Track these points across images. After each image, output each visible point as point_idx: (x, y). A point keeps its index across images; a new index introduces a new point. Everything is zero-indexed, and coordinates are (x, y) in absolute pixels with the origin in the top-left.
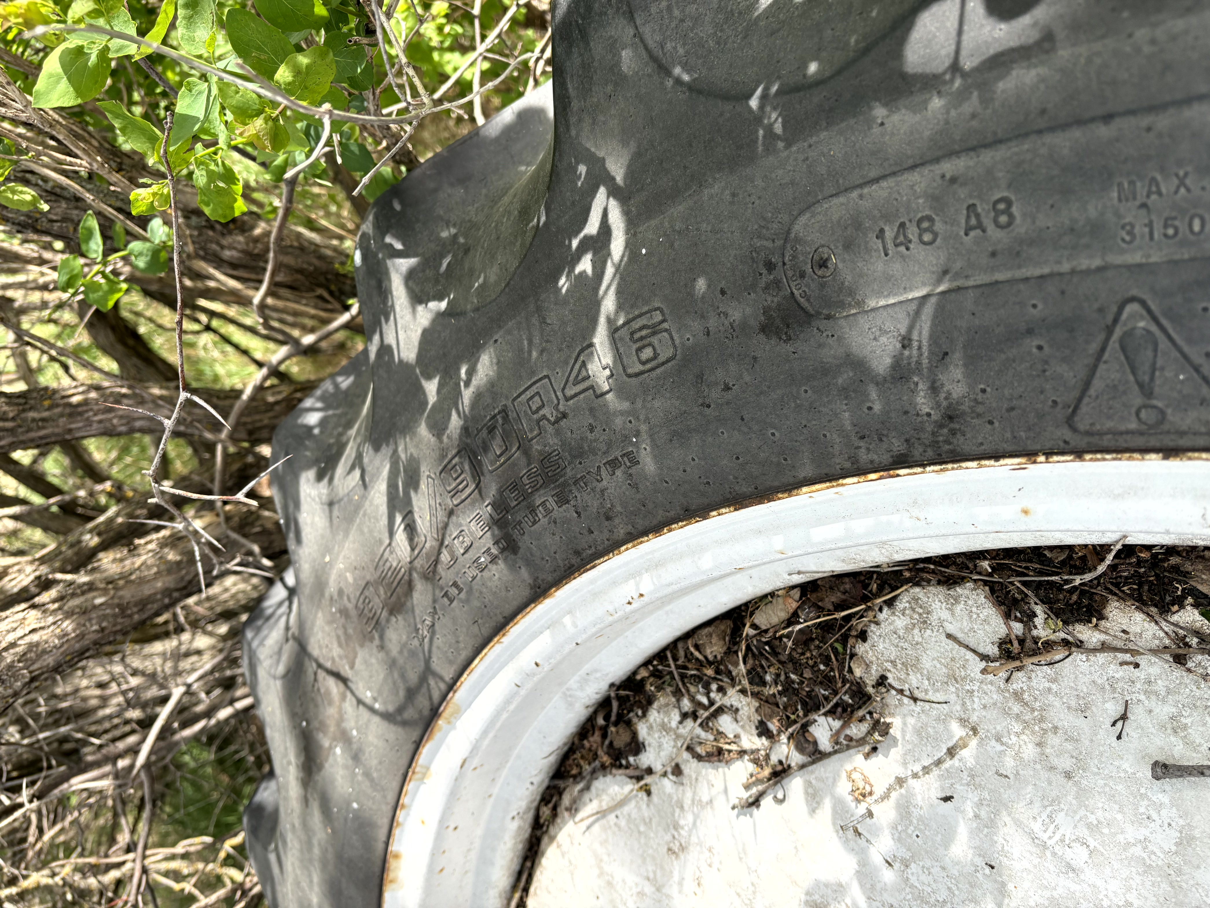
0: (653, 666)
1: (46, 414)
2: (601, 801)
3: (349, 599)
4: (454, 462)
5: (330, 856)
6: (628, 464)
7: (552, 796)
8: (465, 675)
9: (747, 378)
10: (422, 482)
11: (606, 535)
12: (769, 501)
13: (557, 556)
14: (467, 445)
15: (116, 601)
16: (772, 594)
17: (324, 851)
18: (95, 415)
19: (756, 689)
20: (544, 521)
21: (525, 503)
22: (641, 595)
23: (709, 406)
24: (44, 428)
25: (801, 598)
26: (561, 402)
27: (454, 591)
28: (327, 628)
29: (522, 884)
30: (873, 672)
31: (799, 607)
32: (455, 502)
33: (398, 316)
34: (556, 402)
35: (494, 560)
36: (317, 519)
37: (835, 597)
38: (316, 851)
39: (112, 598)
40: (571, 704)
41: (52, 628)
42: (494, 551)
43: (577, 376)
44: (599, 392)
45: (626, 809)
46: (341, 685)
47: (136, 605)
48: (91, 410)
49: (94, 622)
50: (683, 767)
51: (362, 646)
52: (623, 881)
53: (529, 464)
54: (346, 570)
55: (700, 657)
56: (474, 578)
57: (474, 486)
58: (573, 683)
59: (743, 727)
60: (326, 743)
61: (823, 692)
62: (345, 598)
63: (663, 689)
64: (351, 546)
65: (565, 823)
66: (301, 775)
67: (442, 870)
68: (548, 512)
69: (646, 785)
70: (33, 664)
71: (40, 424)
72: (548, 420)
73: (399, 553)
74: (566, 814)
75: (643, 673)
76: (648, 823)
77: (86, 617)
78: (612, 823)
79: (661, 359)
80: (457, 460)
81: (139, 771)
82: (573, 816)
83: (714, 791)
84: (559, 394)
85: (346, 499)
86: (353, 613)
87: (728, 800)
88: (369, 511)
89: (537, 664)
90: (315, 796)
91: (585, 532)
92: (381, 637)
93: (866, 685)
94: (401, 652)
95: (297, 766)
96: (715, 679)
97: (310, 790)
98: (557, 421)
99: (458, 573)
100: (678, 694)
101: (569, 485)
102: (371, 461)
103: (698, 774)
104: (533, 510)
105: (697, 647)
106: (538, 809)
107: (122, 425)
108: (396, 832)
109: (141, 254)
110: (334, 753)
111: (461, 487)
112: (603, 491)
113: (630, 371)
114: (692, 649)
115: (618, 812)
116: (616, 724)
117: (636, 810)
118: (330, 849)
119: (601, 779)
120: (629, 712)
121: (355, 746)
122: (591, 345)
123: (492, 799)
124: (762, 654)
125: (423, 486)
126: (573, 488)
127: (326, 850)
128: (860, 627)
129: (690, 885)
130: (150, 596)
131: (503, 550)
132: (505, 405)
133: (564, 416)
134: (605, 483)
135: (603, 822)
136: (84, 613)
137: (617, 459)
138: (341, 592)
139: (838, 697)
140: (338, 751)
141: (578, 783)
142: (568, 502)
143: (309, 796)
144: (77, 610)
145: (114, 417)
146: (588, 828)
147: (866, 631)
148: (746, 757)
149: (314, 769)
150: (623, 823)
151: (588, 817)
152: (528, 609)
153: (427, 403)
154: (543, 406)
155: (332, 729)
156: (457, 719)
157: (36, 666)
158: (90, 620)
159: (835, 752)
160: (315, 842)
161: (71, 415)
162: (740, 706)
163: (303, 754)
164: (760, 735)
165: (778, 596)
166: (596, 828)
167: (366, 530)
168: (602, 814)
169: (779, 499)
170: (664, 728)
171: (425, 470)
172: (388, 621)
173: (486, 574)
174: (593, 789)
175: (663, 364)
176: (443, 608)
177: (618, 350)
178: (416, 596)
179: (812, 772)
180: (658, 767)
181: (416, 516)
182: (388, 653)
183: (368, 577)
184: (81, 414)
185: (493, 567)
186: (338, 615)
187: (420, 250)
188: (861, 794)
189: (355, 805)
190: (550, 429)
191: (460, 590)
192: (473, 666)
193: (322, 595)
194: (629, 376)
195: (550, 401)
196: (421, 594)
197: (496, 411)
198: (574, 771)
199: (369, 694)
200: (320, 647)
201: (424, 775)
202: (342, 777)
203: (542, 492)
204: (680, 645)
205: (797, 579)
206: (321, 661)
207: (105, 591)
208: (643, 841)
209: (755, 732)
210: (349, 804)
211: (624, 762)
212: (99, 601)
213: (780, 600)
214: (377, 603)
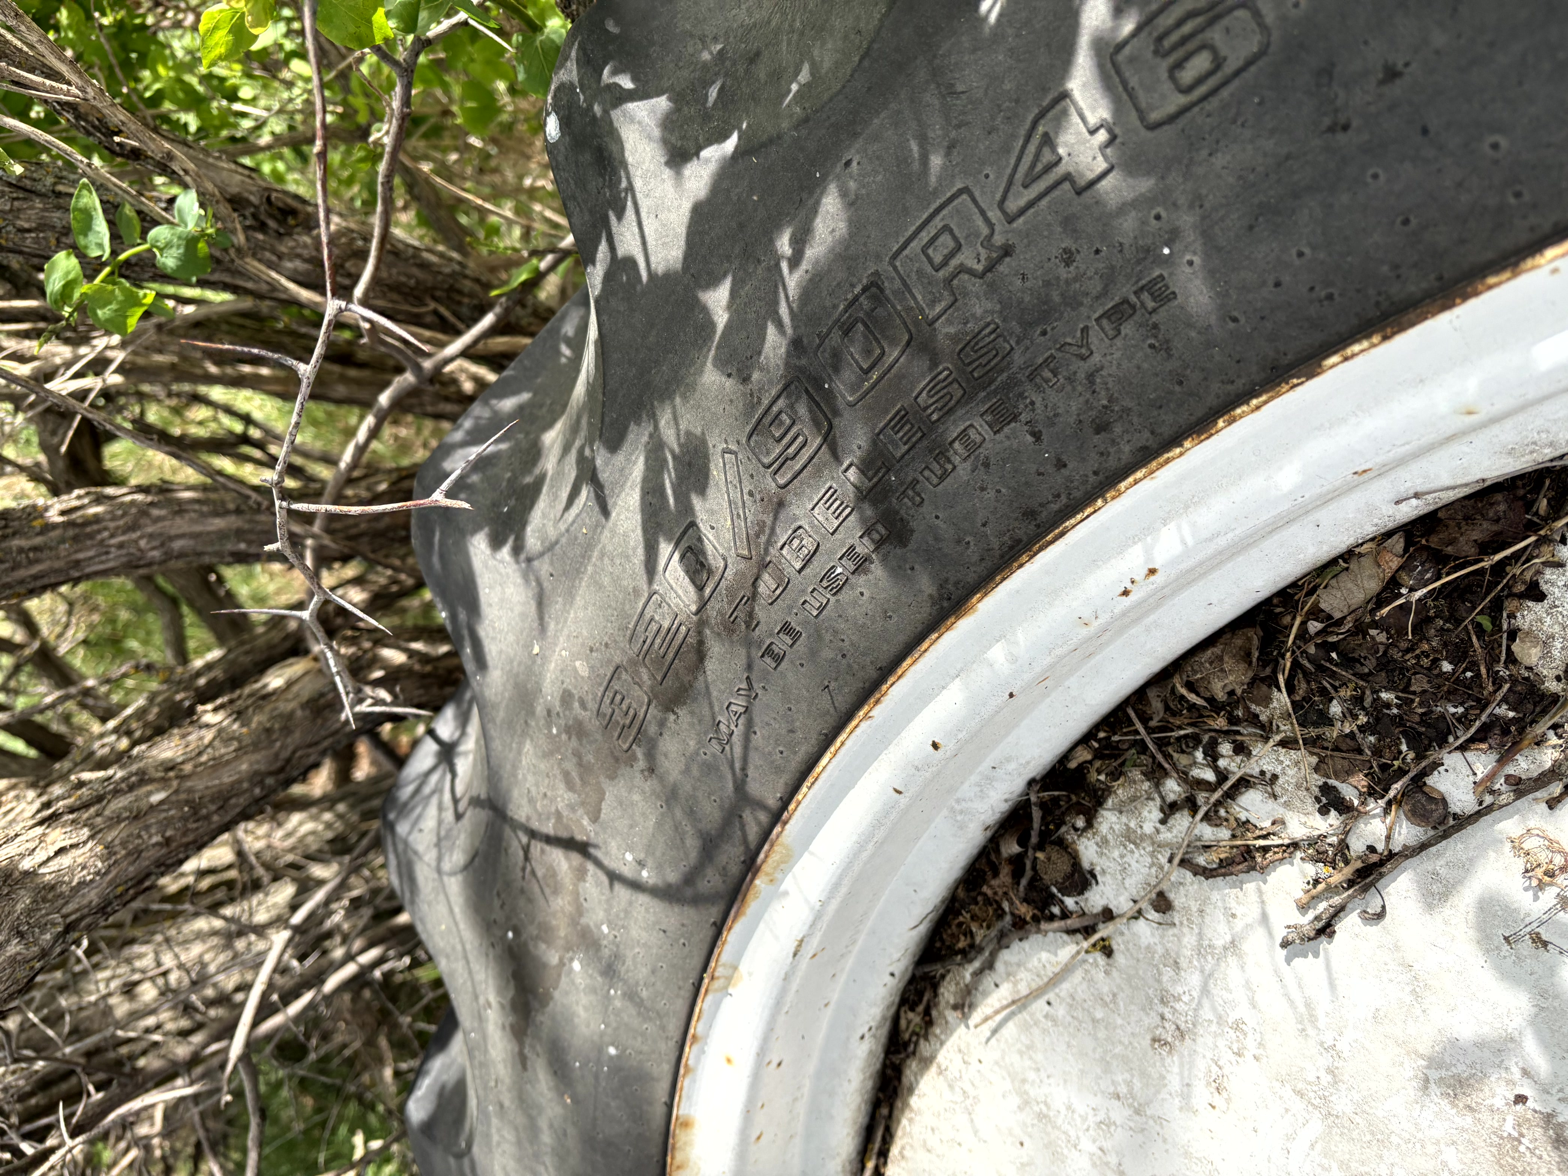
0: (1099, 741)
1: (38, 540)
2: (1015, 984)
3: (583, 705)
4: (775, 409)
5: (572, 1142)
6: (1151, 305)
7: (920, 994)
8: (804, 789)
9: (1439, 39)
10: (712, 466)
11: (1094, 461)
12: (1465, 297)
13: (988, 530)
14: (801, 370)
15: (183, 796)
16: (1348, 555)
17: (561, 1135)
18: (112, 536)
19: (1313, 732)
20: (963, 470)
21: (925, 443)
22: (1152, 571)
23: (1345, 128)
24: (37, 561)
25: (1406, 550)
26: (997, 228)
27: (782, 643)
28: (543, 766)
29: (877, 1145)
30: (1556, 653)
31: (1401, 568)
32: (782, 481)
33: (639, 196)
34: (985, 231)
35: (861, 566)
36: (510, 590)
37: (1479, 532)
38: (547, 1138)
39: (176, 792)
40: (962, 827)
41: (90, 844)
42: (864, 548)
43: (1033, 165)
44: (1082, 183)
45: (1065, 987)
46: (576, 858)
47: (212, 801)
48: (106, 529)
49: (153, 831)
50: (1171, 896)
51: (612, 777)
52: (1069, 1108)
53: (934, 364)
54: (574, 657)
55: (1199, 701)
56: (822, 609)
57: (818, 440)
58: (967, 789)
59: (1286, 805)
60: (553, 958)
61: (1452, 710)
62: (576, 705)
63: (1121, 774)
64: (581, 615)
65: (949, 1031)
66: (511, 1019)
67: (759, 1138)
68: (972, 448)
69: (1103, 939)
70: (67, 903)
71: (31, 555)
72: (971, 272)
73: (674, 601)
74: (952, 1016)
75: (1083, 755)
76: (1110, 1002)
77: (140, 824)
78: (1039, 1016)
79: (1229, 68)
80: (781, 403)
81: (235, 1067)
82: (965, 1017)
83: (1239, 924)
84: (994, 215)
85: (564, 540)
86: (593, 724)
87: (1270, 934)
88: (610, 548)
89: (935, 746)
90: (539, 1048)
91: (1050, 469)
92: (650, 756)
93: (1542, 679)
94: (687, 771)
95: (502, 1007)
96: (1227, 733)
97: (528, 1041)
98: (989, 269)
99: (790, 608)
100: (1156, 775)
101: (1019, 383)
102: (607, 464)
103: (1206, 901)
104: (941, 452)
105: (1191, 686)
106: (896, 1020)
107: (153, 548)
108: (685, 1083)
109: (168, 245)
110: (571, 970)
111: (791, 450)
112: (1091, 377)
113: (1154, 116)
114: (1184, 691)
115: (1050, 996)
116: (1040, 847)
117: (1085, 985)
118: (571, 1131)
119: (1016, 946)
120: (1058, 827)
121: (606, 952)
122: (1065, 95)
123: (830, 1011)
124: (1321, 668)
125: (716, 473)
126: (1028, 386)
127: (565, 1134)
128: (1528, 576)
129: (1202, 1094)
130: (233, 784)
131: (879, 545)
132: (876, 273)
133: (1007, 251)
134: (1096, 358)
135: (1025, 1015)
136: (136, 818)
137: (1125, 301)
138: (566, 698)
139: (1488, 711)
140: (576, 966)
141: (970, 961)
142: (1015, 418)
143: (526, 1051)
144: (127, 814)
145: (141, 537)
146: (995, 1032)
147: (1537, 584)
148: (1299, 854)
149: (535, 1004)
150: (1060, 1011)
151: (997, 1012)
152: (925, 645)
153: (712, 325)
154: (959, 247)
155: (563, 930)
156: (785, 872)
157: (70, 907)
158: (147, 828)
159: (1490, 809)
160: (543, 1123)
161: (75, 539)
162: (1278, 770)
163: (512, 984)
164: (1324, 811)
165: (1360, 555)
166: (1011, 1028)
167: (606, 581)
168: (1020, 1004)
169: (1490, 287)
170: (1131, 837)
171: (716, 444)
172: (662, 724)
173: (846, 596)
174: (999, 965)
175: (1237, 73)
176: (765, 676)
177: (1124, 83)
178: (711, 666)
179: (1438, 855)
180: (1121, 904)
181: (704, 528)
182: (661, 779)
183: (617, 659)
184: (91, 536)
185: (860, 580)
186: (564, 737)
187: (666, 84)
188: (1546, 873)
189: (612, 1051)
190: (975, 286)
191: (796, 636)
192: (818, 770)
193: (531, 712)
194: (1153, 127)
195: (974, 234)
196: (721, 662)
197: (858, 290)
198: (962, 944)
199: (629, 857)
200: (531, 801)
201: (729, 979)
202: (586, 1009)
203: (960, 412)
204: (1152, 694)
205: (1409, 511)
206: (535, 825)
207: (164, 782)
208: (1102, 1034)
209: (1312, 807)
210: (600, 1049)
211: (1056, 910)
212: (156, 798)
213: (1366, 562)
214: (638, 697)
